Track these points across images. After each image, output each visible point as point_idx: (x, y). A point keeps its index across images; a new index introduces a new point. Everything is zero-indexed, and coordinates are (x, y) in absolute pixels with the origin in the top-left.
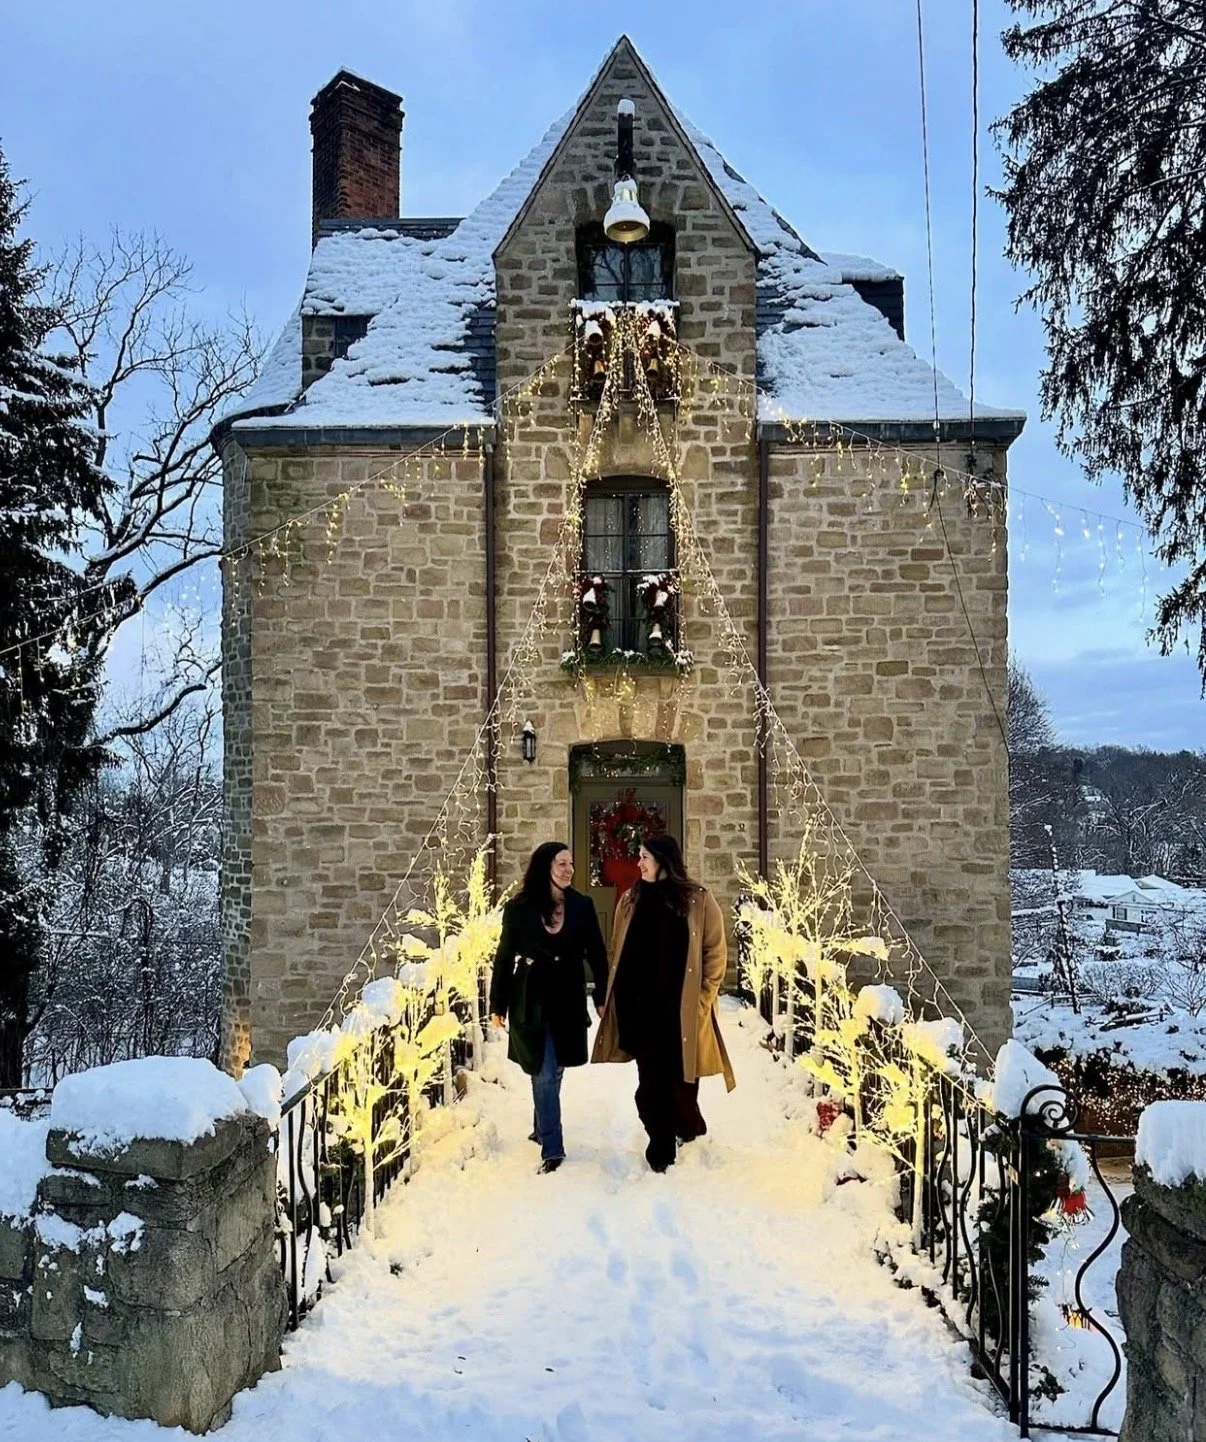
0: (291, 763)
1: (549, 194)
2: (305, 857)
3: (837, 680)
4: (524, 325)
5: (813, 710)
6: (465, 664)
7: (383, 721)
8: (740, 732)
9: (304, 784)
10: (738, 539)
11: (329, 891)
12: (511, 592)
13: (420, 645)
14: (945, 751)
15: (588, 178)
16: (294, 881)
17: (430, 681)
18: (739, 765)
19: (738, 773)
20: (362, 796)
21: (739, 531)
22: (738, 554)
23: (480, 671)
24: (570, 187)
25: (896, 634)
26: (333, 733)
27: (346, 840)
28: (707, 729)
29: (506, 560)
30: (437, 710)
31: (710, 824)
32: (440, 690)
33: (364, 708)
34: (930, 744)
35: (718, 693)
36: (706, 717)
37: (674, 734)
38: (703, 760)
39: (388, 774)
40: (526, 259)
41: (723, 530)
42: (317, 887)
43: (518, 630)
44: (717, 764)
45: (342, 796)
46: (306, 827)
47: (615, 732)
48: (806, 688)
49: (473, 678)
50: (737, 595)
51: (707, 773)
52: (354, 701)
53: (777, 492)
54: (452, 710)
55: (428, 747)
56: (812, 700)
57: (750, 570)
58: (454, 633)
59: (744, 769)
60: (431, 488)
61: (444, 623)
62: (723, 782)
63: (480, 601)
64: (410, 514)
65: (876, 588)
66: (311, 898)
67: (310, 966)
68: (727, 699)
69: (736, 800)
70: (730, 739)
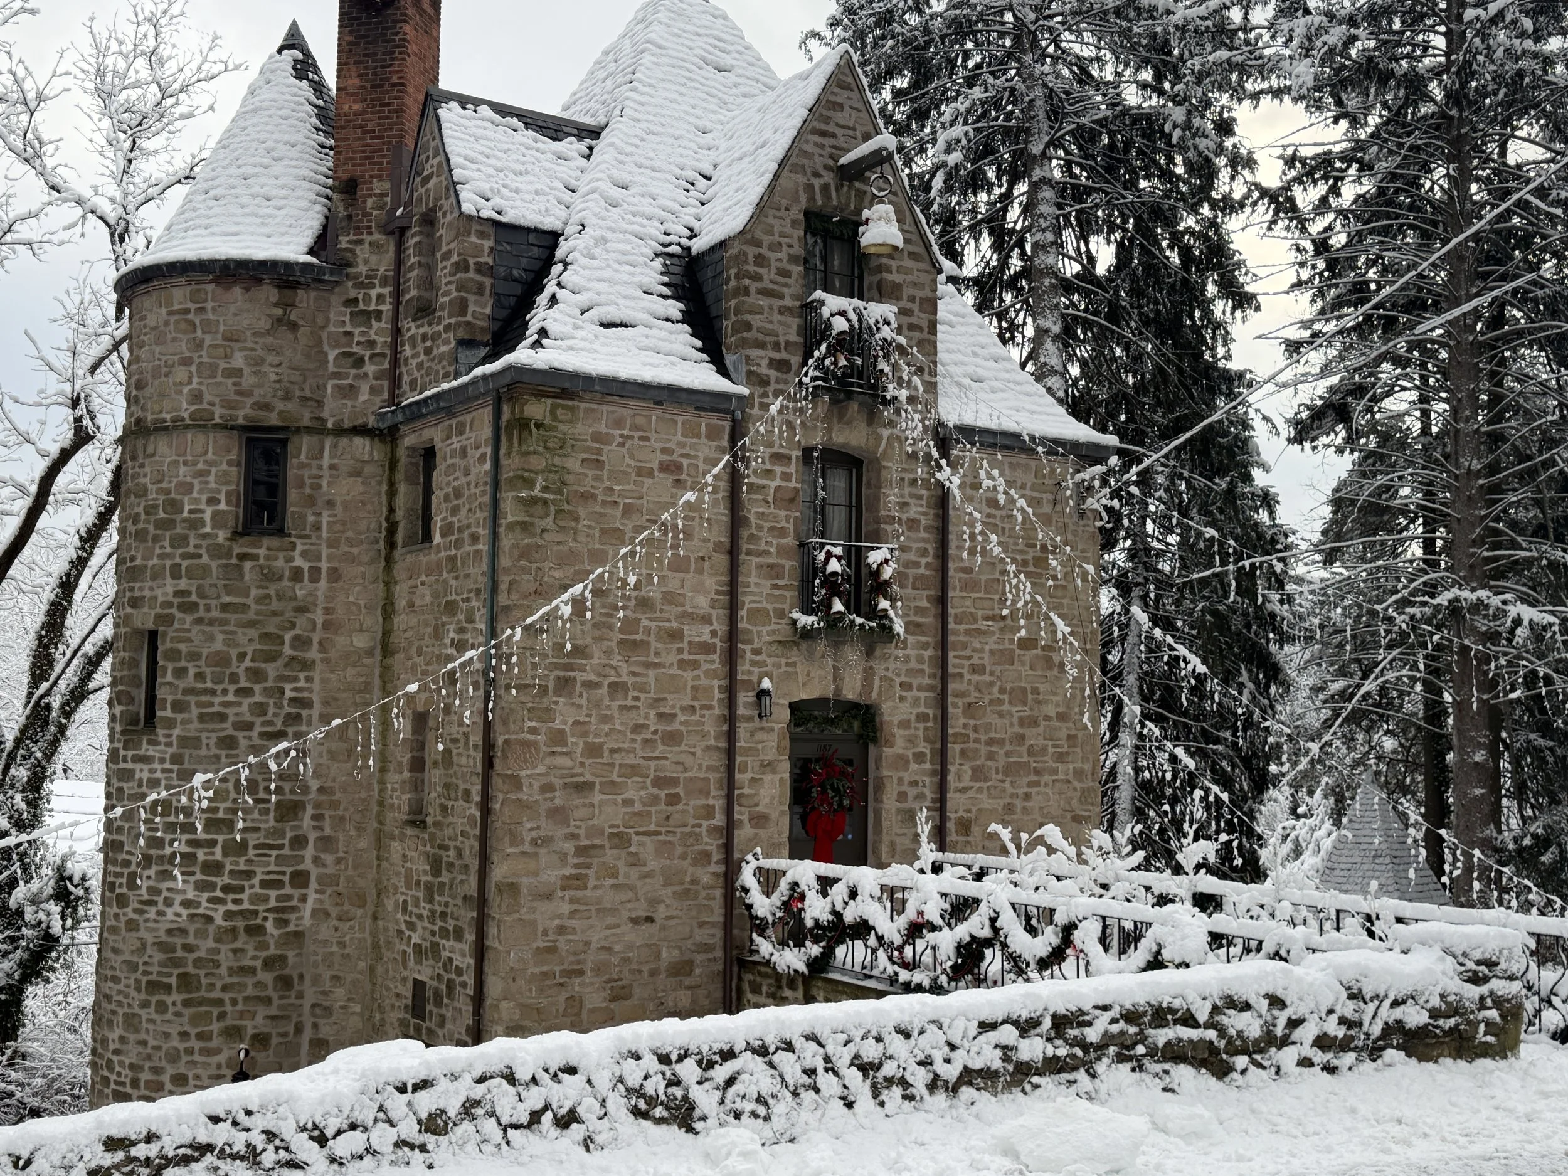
0: (547, 714)
1: (785, 182)
2: (558, 814)
3: (991, 651)
4: (764, 302)
5: (976, 678)
6: (706, 620)
7: (634, 674)
8: (922, 695)
9: (558, 737)
10: (924, 521)
11: (581, 851)
12: (749, 553)
13: (670, 598)
14: (1062, 717)
15: (816, 175)
16: (547, 840)
17: (675, 635)
18: (921, 726)
19: (921, 733)
20: (613, 751)
21: (925, 514)
22: (923, 534)
23: (721, 628)
24: (802, 179)
26: (589, 685)
27: (597, 797)
28: (898, 691)
29: (745, 522)
30: (682, 664)
31: (900, 781)
32: (685, 645)
33: (616, 660)
34: (1051, 711)
35: (906, 659)
36: (898, 680)
37: (874, 695)
38: (896, 720)
39: (637, 728)
40: (767, 240)
41: (913, 512)
42: (569, 847)
43: (753, 589)
44: (905, 724)
45: (593, 750)
46: (558, 783)
47: (829, 692)
48: (970, 658)
49: (714, 633)
50: (922, 571)
51: (899, 733)
52: (608, 653)
54: (695, 665)
55: (675, 702)
56: (974, 669)
57: (931, 548)
58: (698, 589)
59: (926, 729)
60: (682, 445)
61: (691, 577)
62: (911, 741)
63: (722, 560)
64: (665, 468)
66: (563, 856)
67: (561, 930)
68: (913, 664)
69: (919, 757)
70: (916, 702)
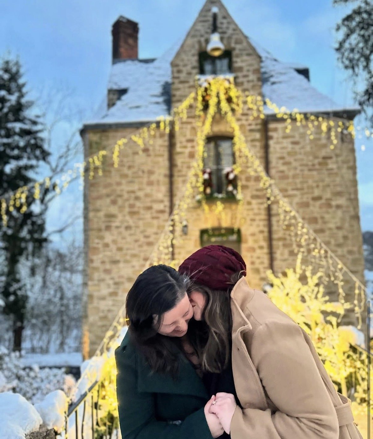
0: (102, 238)
1: (189, 42)
2: (107, 271)
3: (296, 203)
4: (181, 86)
6: (162, 201)
7: (134, 222)
8: (261, 223)
9: (106, 245)
11: (116, 284)
12: (179, 176)
13: (147, 195)
14: (339, 228)
15: (202, 36)
16: (103, 280)
17: (149, 208)
18: (262, 235)
19: (261, 238)
20: (128, 249)
23: (167, 203)
24: (196, 40)
25: (318, 186)
26: (117, 227)
27: (121, 265)
28: (249, 222)
29: (176, 166)
30: (153, 218)
31: (252, 257)
32: (154, 211)
33: (128, 218)
34: (332, 225)
35: (252, 209)
37: (237, 224)
38: (249, 233)
39: (136, 241)
40: (181, 63)
42: (111, 282)
43: (180, 188)
44: (253, 235)
45: (120, 249)
46: (107, 260)
47: (216, 224)
49: (165, 206)
51: (251, 238)
52: (124, 216)
53: (271, 138)
54: (157, 218)
55: (150, 231)
58: (158, 191)
59: (264, 236)
61: (155, 188)
62: (256, 241)
63: (167, 180)
64: (143, 151)
65: (310, 170)
66: (109, 286)
67: (109, 311)
68: (256, 211)
69: (261, 248)
70: (258, 226)
